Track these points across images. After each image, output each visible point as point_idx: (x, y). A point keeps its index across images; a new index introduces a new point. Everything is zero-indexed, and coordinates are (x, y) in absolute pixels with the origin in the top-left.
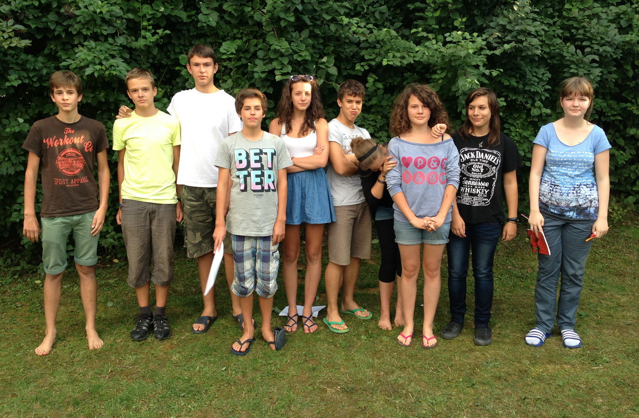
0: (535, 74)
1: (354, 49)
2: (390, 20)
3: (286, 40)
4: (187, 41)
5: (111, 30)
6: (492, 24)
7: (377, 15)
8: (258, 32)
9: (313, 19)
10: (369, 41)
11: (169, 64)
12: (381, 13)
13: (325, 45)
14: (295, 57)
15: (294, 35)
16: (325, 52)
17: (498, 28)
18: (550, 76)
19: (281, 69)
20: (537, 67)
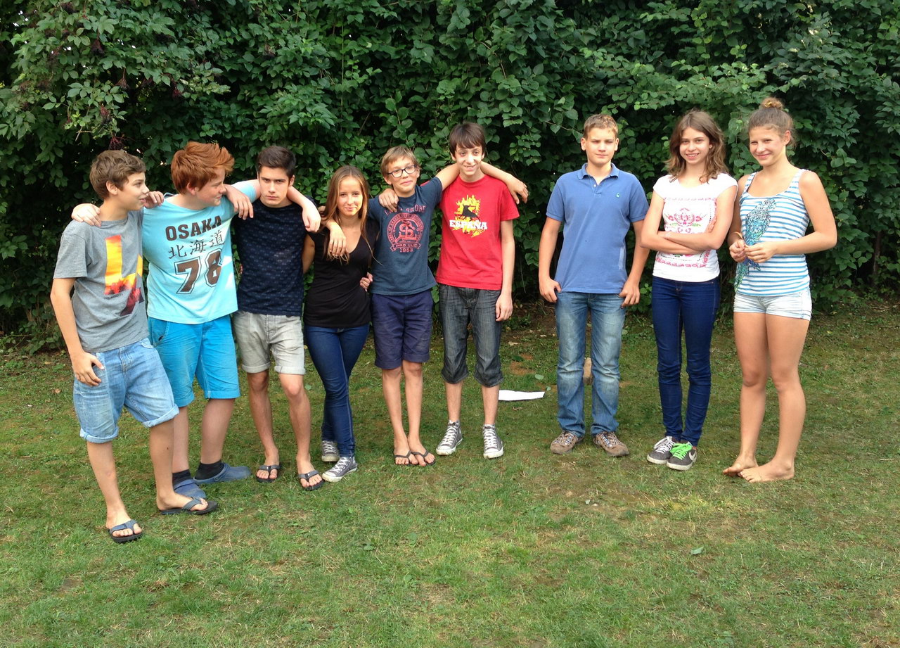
0: (838, 114)
1: (599, 86)
2: (648, 48)
3: (516, 77)
4: (394, 82)
5: (313, 72)
6: (780, 52)
7: (631, 43)
8: (481, 68)
9: (549, 50)
10: (619, 76)
11: (373, 109)
12: (636, 40)
13: (562, 82)
14: (527, 98)
15: (525, 71)
16: (563, 91)
17: (787, 57)
18: (857, 115)
19: (510, 112)
20: (842, 105)
